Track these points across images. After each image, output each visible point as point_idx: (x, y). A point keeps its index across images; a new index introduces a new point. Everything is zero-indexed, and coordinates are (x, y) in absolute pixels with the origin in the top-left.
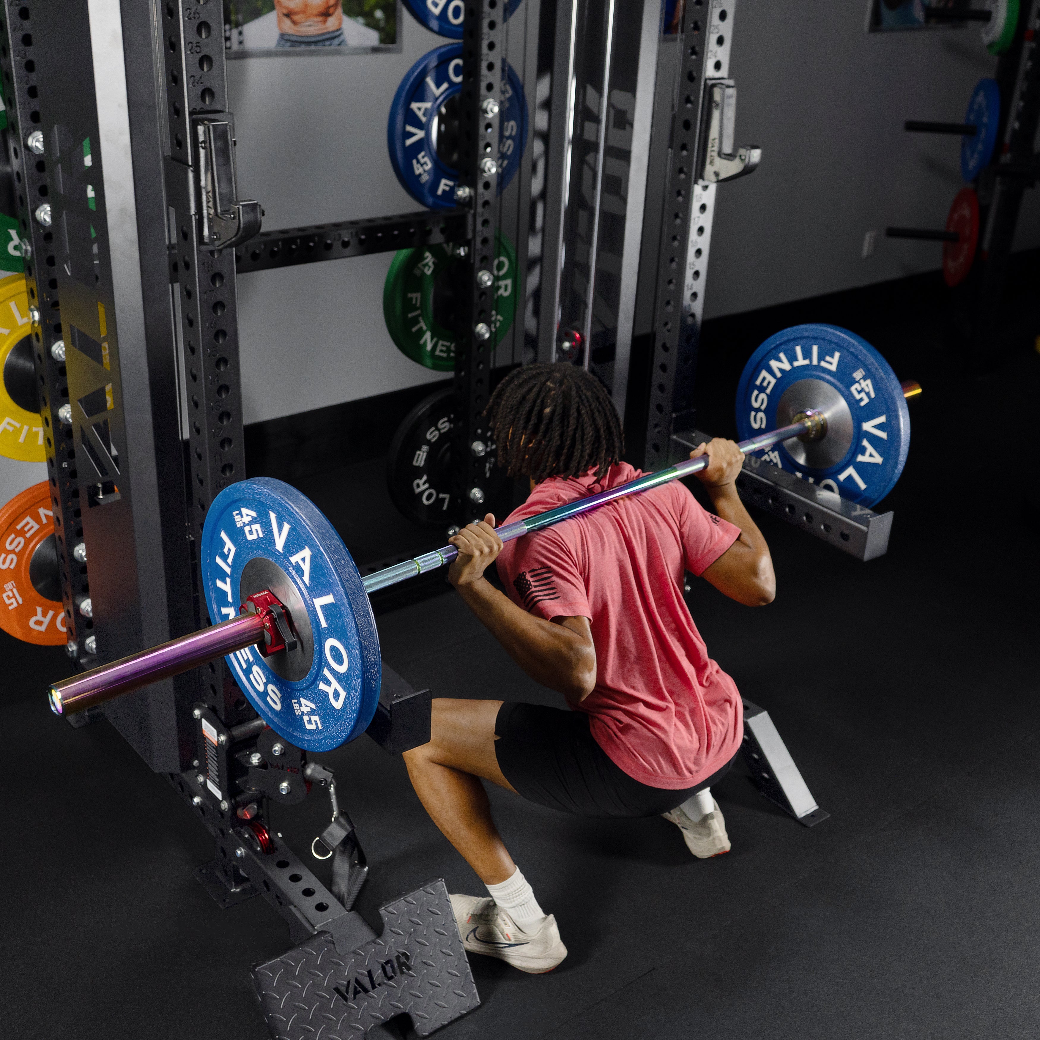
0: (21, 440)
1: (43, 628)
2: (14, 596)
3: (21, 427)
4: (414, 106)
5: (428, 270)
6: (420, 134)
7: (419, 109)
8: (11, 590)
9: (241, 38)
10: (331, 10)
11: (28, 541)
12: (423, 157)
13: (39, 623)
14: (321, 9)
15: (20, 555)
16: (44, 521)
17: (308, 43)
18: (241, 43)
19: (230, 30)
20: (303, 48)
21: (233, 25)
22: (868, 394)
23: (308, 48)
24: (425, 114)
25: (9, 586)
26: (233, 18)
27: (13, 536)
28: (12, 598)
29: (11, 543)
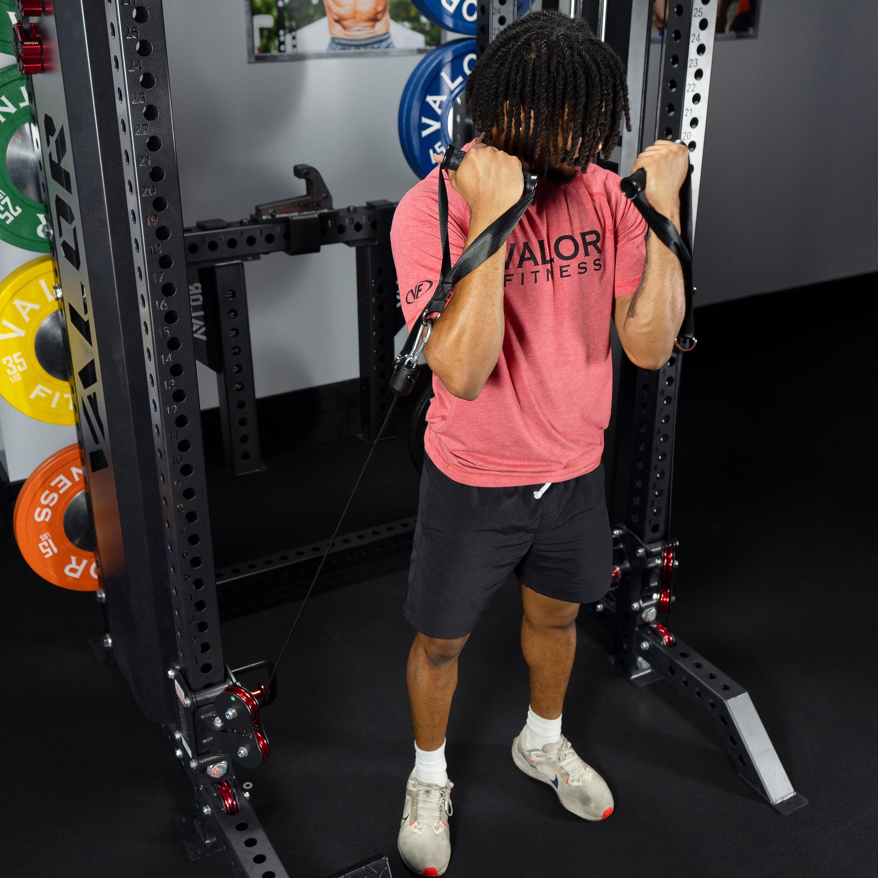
0: (54, 406)
1: (77, 575)
2: (50, 546)
3: (53, 394)
4: (430, 99)
6: (436, 126)
7: (435, 102)
8: (47, 541)
9: (294, 42)
10: (379, 16)
11: (62, 497)
12: (439, 147)
13: (73, 570)
14: (370, 15)
15: (54, 509)
16: (77, 479)
17: (358, 46)
18: (294, 46)
19: (285, 35)
20: (353, 50)
21: (287, 31)
23: (357, 51)
24: (440, 107)
25: (45, 537)
26: (287, 24)
27: (47, 492)
28: (47, 547)
29: (46, 498)
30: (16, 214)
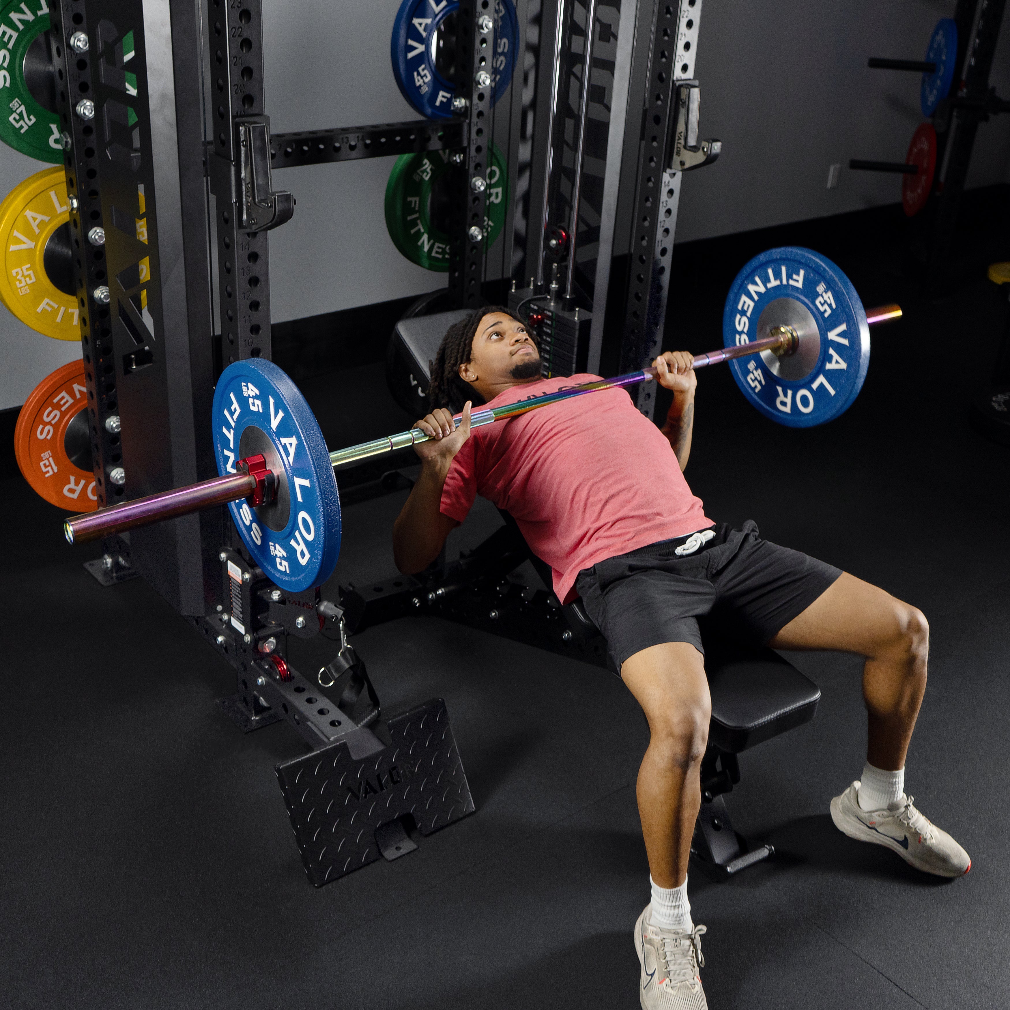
0: (58, 319)
1: (75, 496)
2: (50, 465)
3: (59, 308)
4: (416, 21)
5: (426, 176)
6: (421, 48)
7: (420, 24)
8: (48, 459)
11: (63, 414)
12: (423, 70)
13: (72, 491)
15: (56, 427)
16: (78, 396)
22: (830, 306)
24: (425, 30)
25: (46, 455)
27: (50, 409)
28: (48, 466)
29: (48, 416)
30: (30, 123)
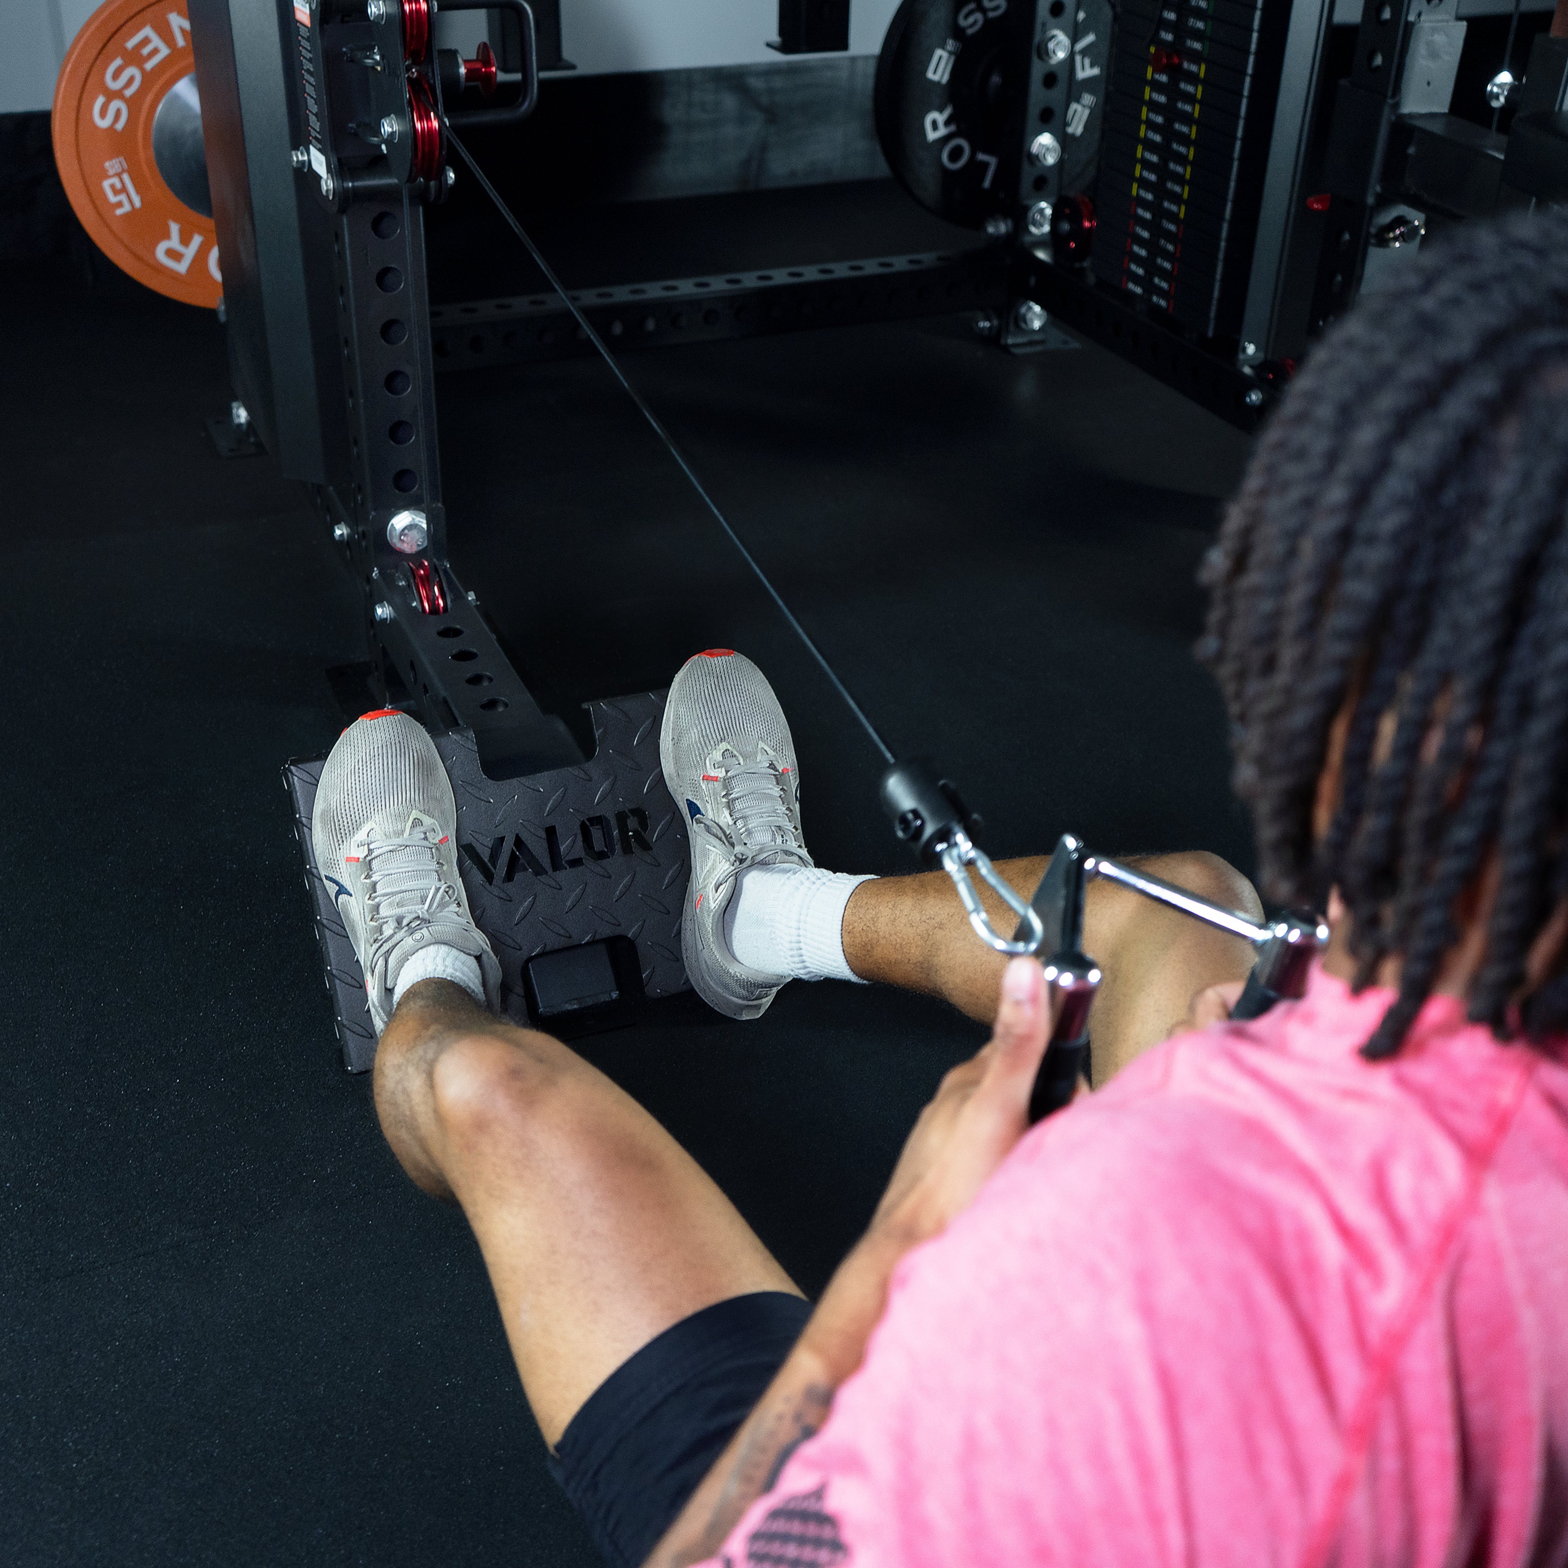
1: (182, 267)
2: (124, 190)
8: (119, 175)
11: (148, 79)
13: (174, 255)
15: (133, 105)
16: (180, 41)
25: (114, 165)
27: (118, 62)
28: (120, 191)
29: (115, 76)
